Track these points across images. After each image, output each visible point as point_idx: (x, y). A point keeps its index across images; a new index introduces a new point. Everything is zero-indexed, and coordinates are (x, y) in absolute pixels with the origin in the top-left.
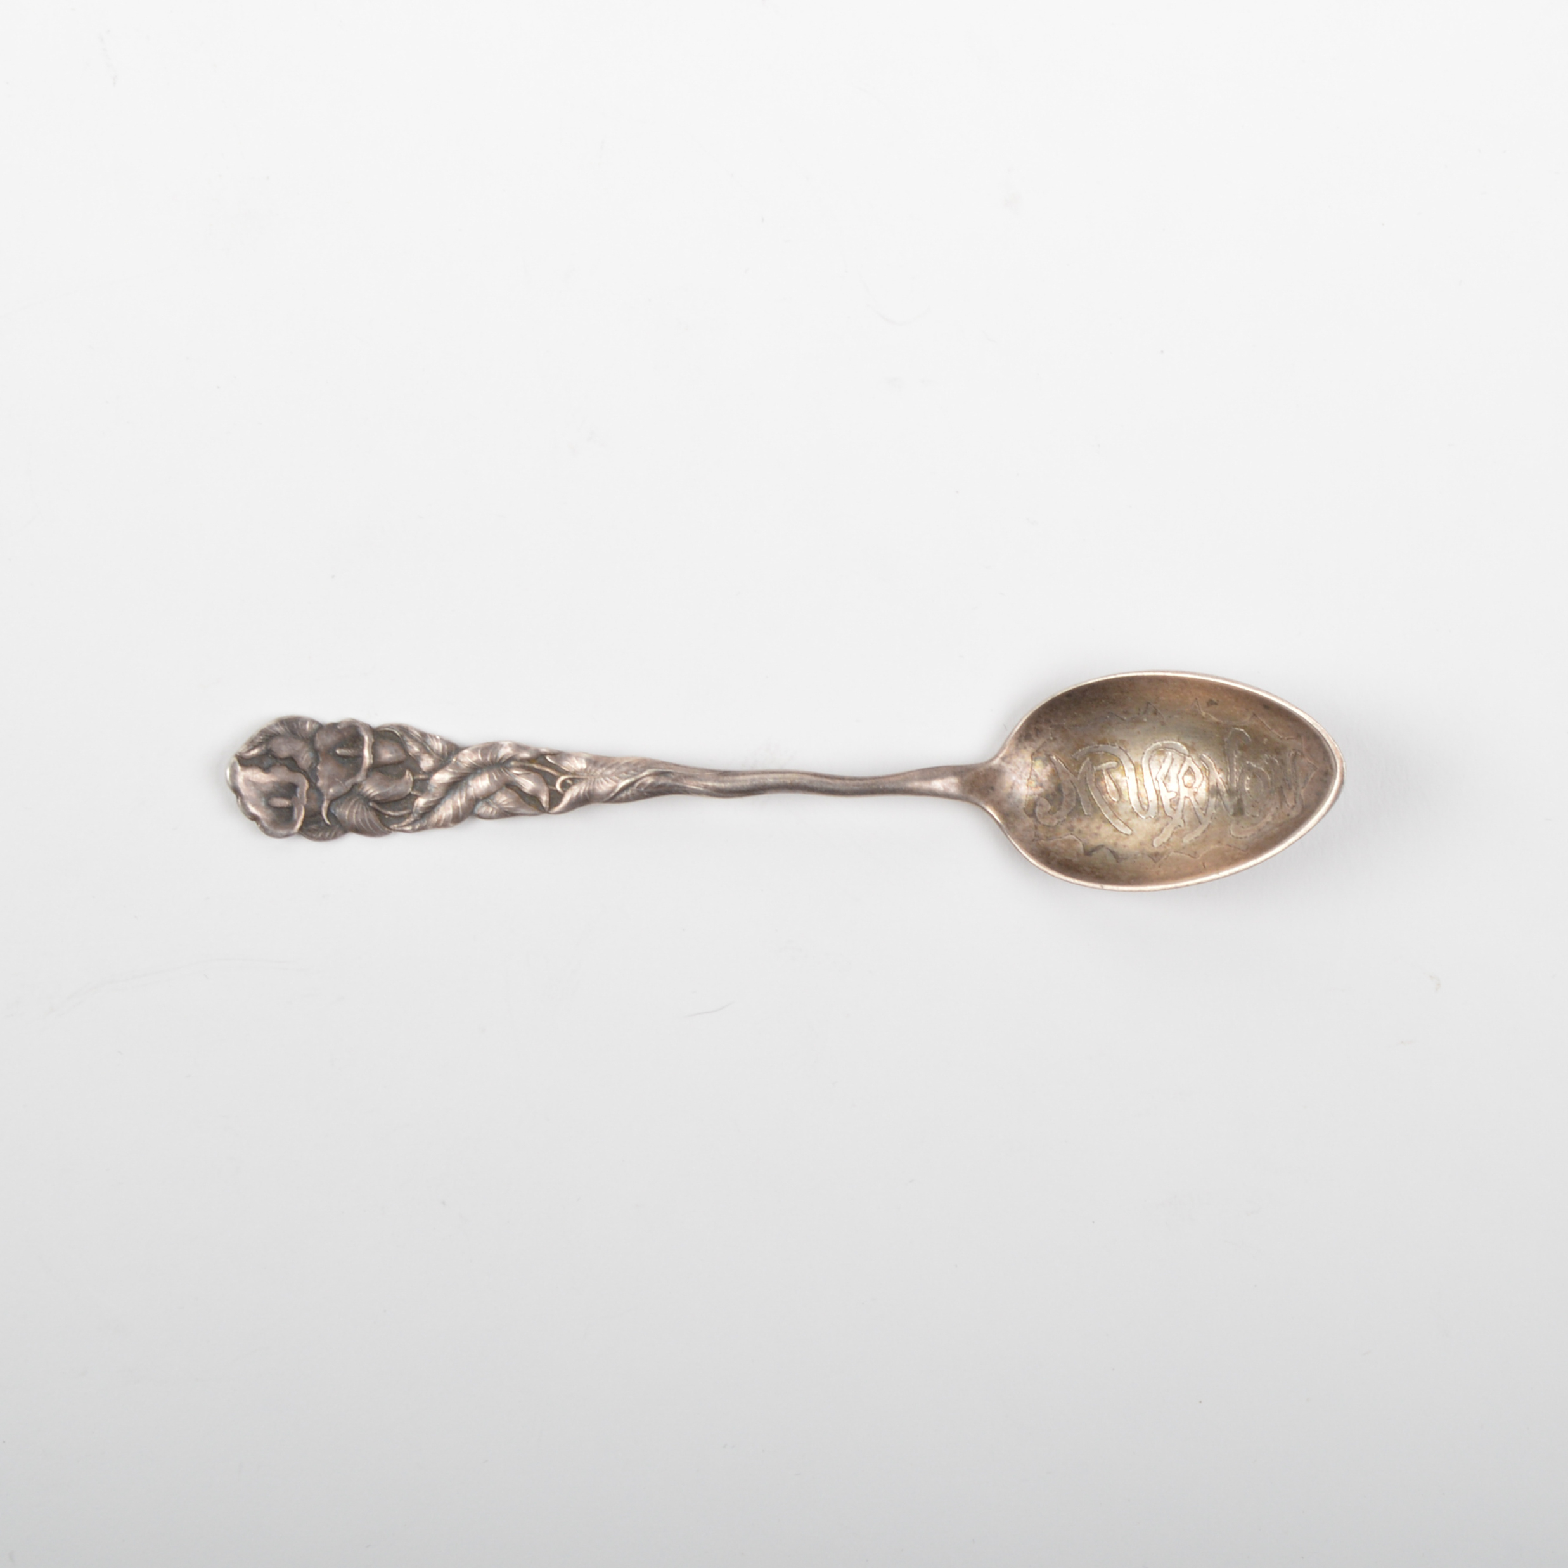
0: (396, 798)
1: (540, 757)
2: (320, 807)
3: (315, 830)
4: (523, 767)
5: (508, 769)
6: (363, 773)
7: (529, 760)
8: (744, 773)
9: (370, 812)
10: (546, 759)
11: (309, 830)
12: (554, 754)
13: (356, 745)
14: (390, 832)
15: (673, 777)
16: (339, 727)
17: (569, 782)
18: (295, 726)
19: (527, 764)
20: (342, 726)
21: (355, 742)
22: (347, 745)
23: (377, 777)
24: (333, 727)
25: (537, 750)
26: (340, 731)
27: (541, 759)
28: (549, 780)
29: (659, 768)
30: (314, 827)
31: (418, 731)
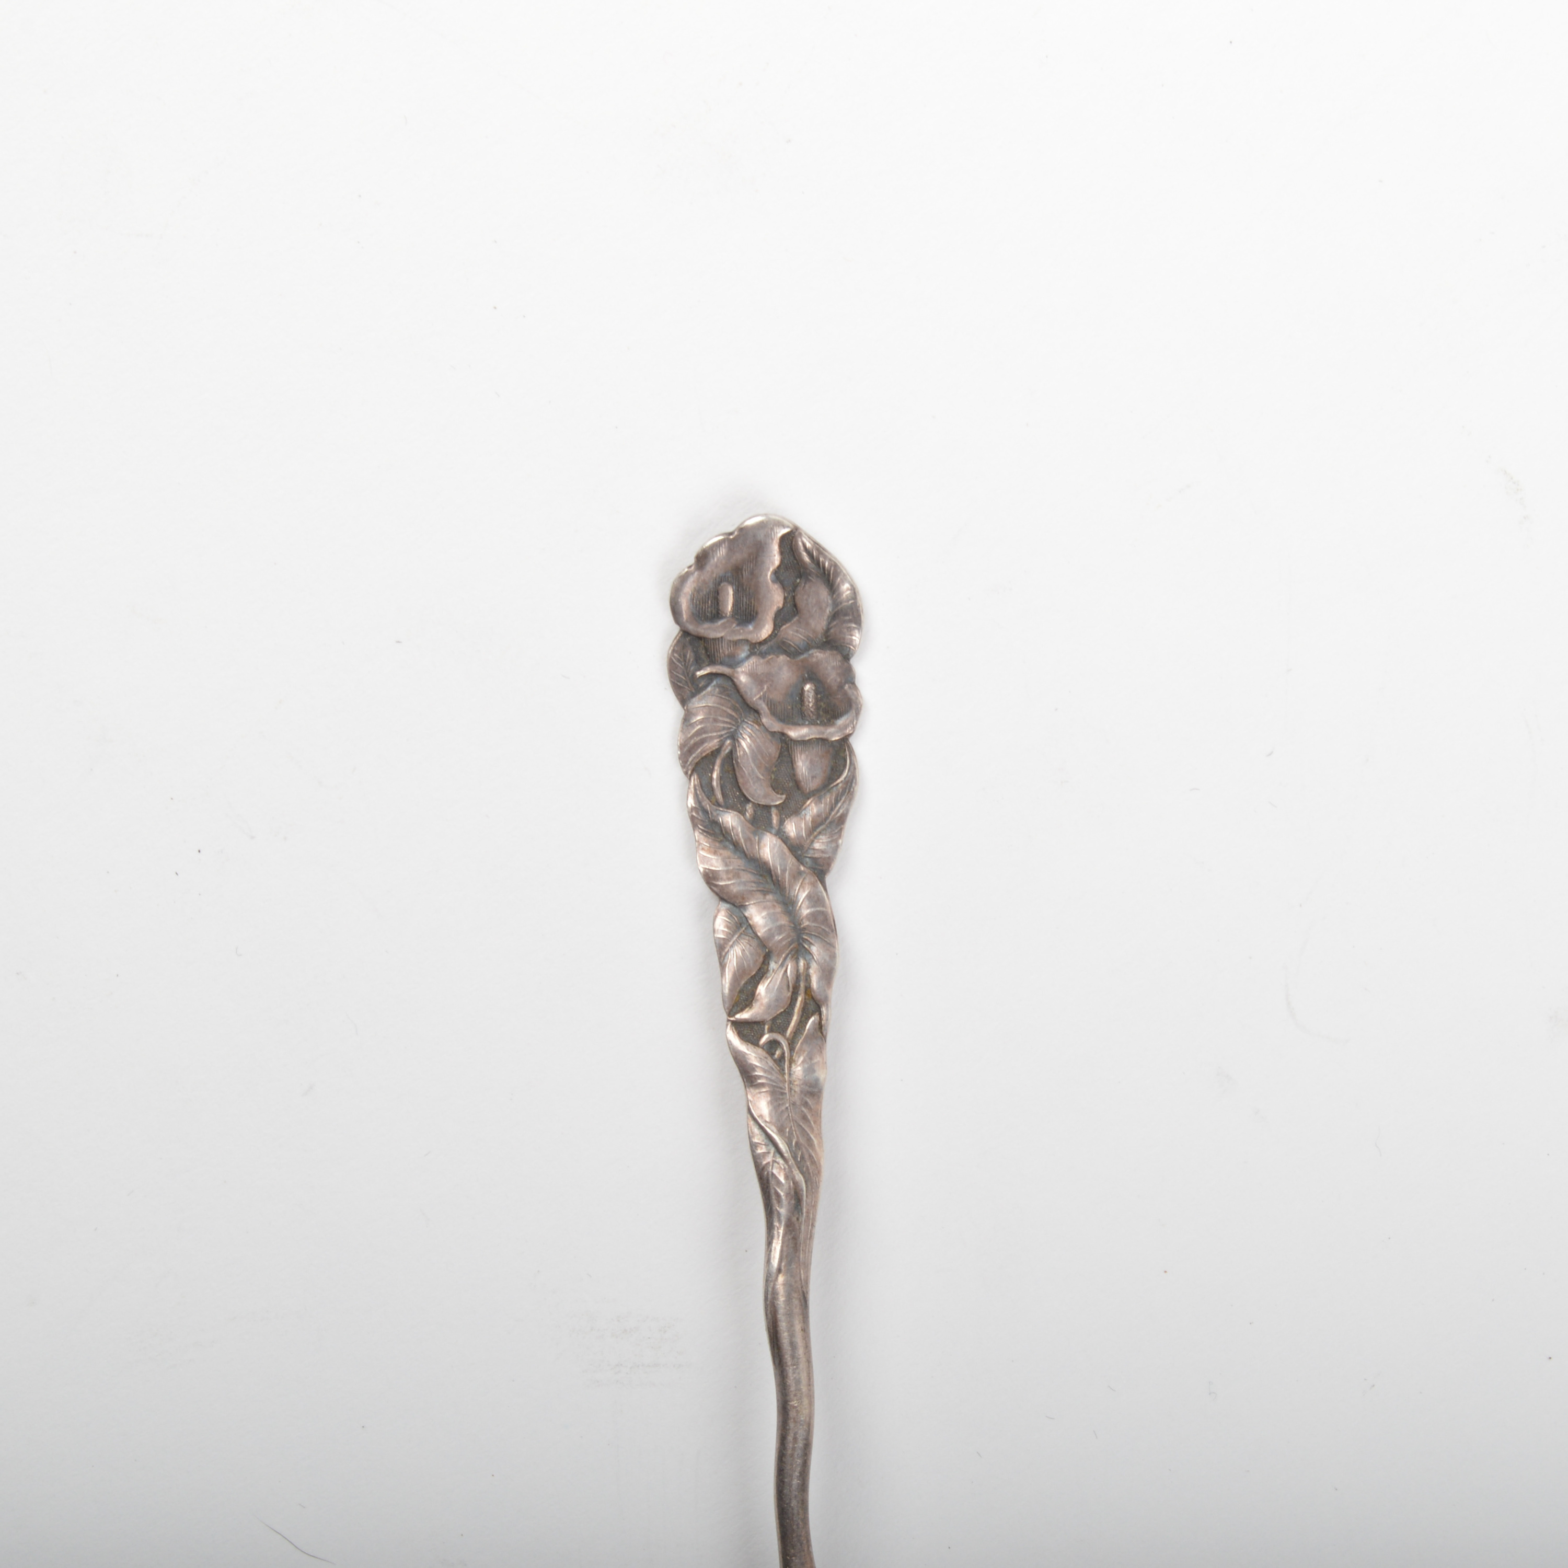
0: (740, 780)
1: (814, 1005)
2: (722, 663)
3: (685, 656)
4: (798, 977)
5: (792, 957)
6: (776, 726)
7: (808, 989)
8: (805, 1330)
9: (716, 741)
10: (812, 1015)
11: (684, 647)
12: (820, 1027)
13: (821, 713)
14: (686, 773)
15: (794, 1219)
16: (846, 687)
17: (778, 1053)
18: (847, 618)
19: (802, 985)
20: (850, 692)
21: (826, 712)
22: (821, 700)
23: (773, 750)
24: (848, 675)
25: (826, 1000)
26: (841, 687)
27: (812, 1007)
28: (779, 1022)
29: (807, 1196)
30: (690, 655)
31: (847, 811)
